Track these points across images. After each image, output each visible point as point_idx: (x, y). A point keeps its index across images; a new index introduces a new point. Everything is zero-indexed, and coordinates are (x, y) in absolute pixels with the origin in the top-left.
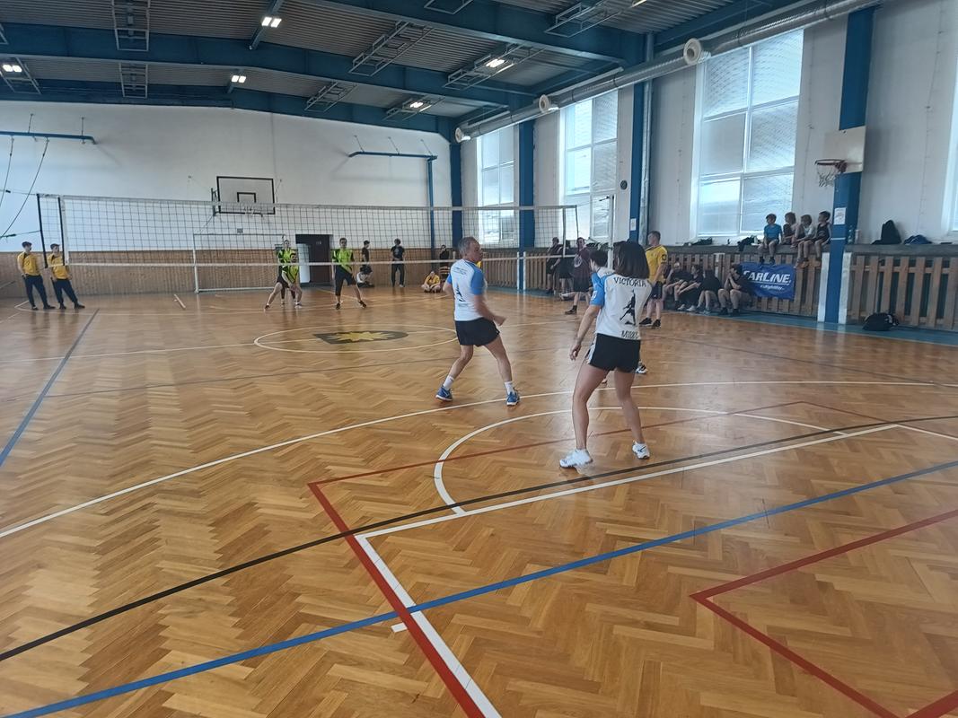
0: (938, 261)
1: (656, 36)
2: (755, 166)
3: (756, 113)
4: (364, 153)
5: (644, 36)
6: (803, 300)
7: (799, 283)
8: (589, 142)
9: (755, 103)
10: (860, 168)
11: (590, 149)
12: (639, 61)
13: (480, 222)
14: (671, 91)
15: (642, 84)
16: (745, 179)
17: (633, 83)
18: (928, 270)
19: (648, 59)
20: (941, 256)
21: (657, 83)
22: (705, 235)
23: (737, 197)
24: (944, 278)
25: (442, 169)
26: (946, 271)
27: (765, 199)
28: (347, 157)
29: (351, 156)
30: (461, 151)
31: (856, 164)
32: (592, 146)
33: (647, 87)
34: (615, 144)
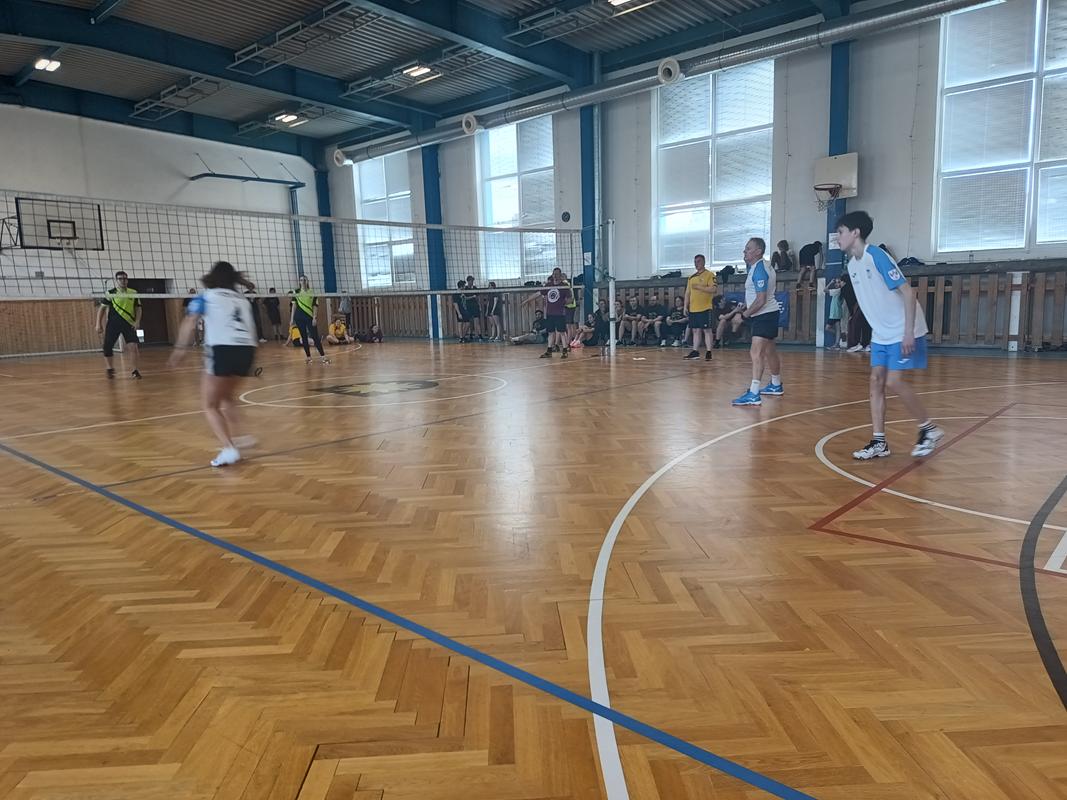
0: (941, 280)
1: (604, 56)
2: (725, 194)
3: (720, 141)
4: (214, 175)
5: (591, 55)
6: (799, 327)
7: (793, 310)
8: (516, 172)
9: (720, 130)
10: (855, 193)
11: (517, 177)
12: (586, 84)
13: (362, 263)
14: (621, 116)
15: (590, 108)
16: (717, 209)
17: (578, 106)
18: (931, 289)
19: (596, 82)
20: (942, 275)
21: (605, 106)
22: (673, 267)
23: (708, 227)
24: (947, 295)
25: (307, 199)
26: (949, 288)
27: (738, 228)
28: (185, 180)
29: (193, 179)
30: (329, 179)
31: (850, 189)
32: (519, 174)
33: (596, 111)
34: (552, 172)
